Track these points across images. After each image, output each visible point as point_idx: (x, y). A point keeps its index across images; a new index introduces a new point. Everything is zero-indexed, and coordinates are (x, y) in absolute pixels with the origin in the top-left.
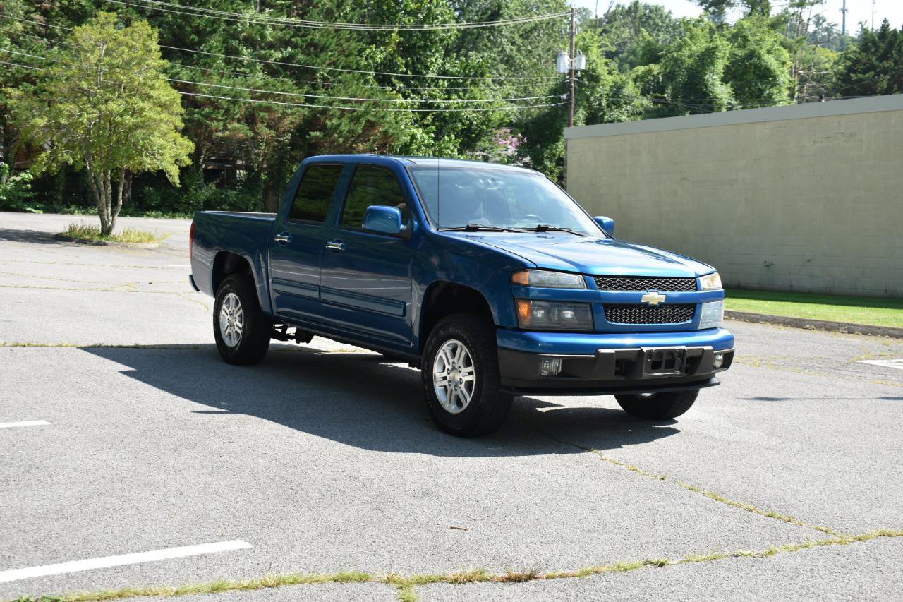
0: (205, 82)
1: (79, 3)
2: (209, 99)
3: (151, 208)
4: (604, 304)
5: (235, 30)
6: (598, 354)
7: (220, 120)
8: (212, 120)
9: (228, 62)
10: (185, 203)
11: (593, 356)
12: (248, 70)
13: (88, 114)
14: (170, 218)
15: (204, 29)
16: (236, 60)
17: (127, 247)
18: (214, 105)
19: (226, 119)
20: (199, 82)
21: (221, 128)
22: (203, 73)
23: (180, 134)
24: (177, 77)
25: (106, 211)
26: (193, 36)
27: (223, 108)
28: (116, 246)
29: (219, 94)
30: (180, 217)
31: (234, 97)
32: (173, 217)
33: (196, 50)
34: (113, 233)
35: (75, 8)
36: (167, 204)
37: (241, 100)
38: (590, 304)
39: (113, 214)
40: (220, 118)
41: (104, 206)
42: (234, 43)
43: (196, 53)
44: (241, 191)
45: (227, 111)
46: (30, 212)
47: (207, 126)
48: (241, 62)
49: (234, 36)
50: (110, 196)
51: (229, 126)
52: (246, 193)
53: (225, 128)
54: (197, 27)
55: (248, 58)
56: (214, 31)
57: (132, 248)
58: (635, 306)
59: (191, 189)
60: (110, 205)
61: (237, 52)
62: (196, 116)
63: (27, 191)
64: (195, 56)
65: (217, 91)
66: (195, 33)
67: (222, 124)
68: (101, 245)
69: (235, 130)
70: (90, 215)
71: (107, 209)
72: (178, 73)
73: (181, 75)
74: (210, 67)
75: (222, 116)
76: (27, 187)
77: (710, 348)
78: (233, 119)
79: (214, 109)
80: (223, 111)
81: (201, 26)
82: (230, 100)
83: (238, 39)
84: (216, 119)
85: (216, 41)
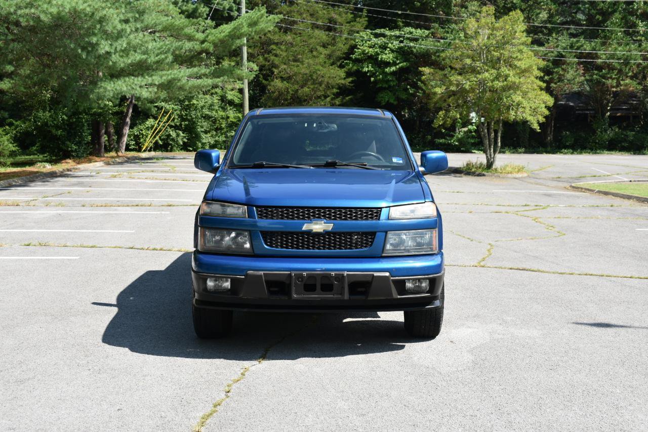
0: (604, 51)
1: (512, 2)
2: (606, 63)
3: (566, 147)
4: (262, 232)
5: (633, 8)
6: (246, 275)
7: (614, 79)
8: (608, 79)
9: (627, 33)
10: (592, 142)
11: (244, 277)
12: (643, 38)
13: (470, 82)
14: (577, 154)
15: (607, 10)
16: (634, 32)
17: (500, 177)
18: (611, 68)
19: (619, 77)
20: (600, 51)
21: (615, 84)
22: (604, 44)
23: (545, 92)
24: (582, 48)
25: (489, 151)
26: (598, 17)
27: (616, 70)
28: (491, 176)
29: (613, 58)
30: (585, 153)
31: (626, 60)
32: (581, 153)
33: (602, 27)
34: (494, 167)
35: (509, 5)
36: (578, 144)
37: (632, 62)
38: (250, 231)
39: (495, 152)
40: (614, 76)
41: (488, 147)
42: (633, 19)
43: (601, 29)
44: (638, 131)
45: (620, 71)
46: (475, 153)
47: (604, 84)
48: (638, 32)
49: (633, 13)
50: (493, 140)
51: (622, 82)
52: (643, 132)
53: (618, 85)
54: (602, 9)
55: (643, 29)
56: (614, 11)
57: (503, 178)
58: (297, 233)
59: (597, 132)
60: (492, 146)
61: (634, 25)
62: (595, 76)
63: (473, 137)
64: (600, 31)
65: (612, 56)
66: (600, 14)
67: (615, 81)
68: (481, 176)
69: (626, 85)
70: (518, 153)
71: (490, 150)
72: (582, 46)
73: (585, 46)
74: (610, 38)
75: (615, 75)
76: (473, 135)
77: (387, 274)
78: (627, 77)
79: (609, 70)
80: (617, 71)
81: (604, 8)
82: (623, 63)
83: (636, 15)
84: (611, 78)
85: (616, 18)
